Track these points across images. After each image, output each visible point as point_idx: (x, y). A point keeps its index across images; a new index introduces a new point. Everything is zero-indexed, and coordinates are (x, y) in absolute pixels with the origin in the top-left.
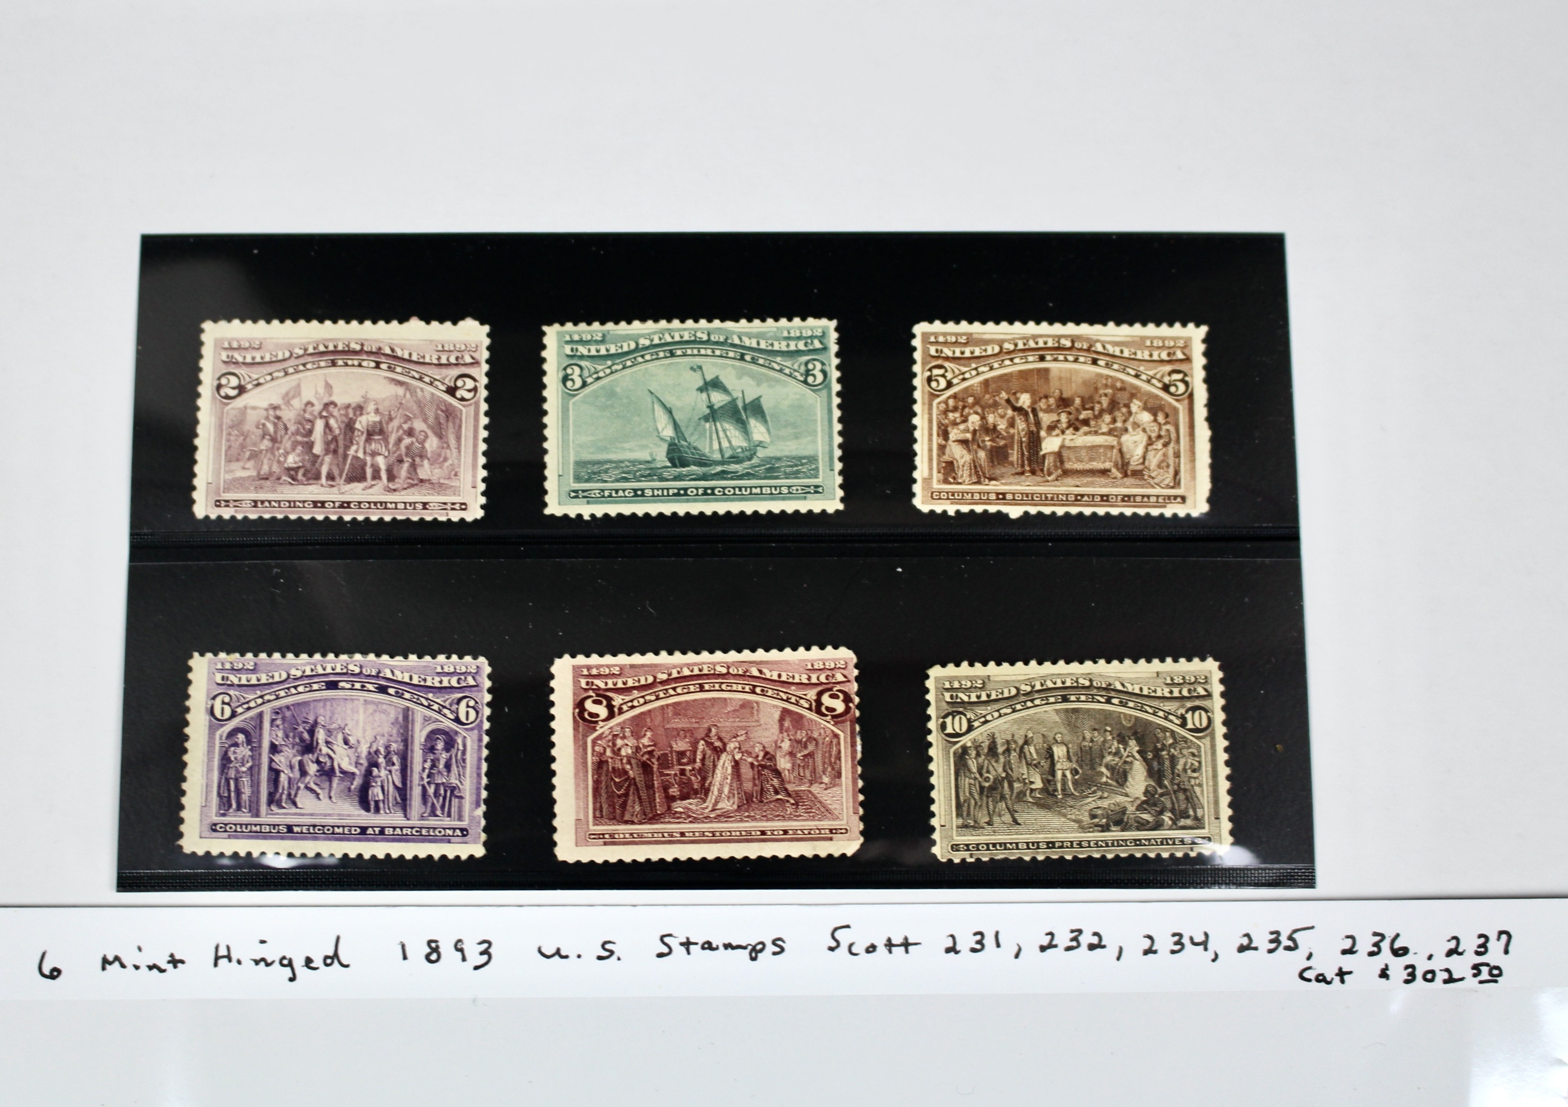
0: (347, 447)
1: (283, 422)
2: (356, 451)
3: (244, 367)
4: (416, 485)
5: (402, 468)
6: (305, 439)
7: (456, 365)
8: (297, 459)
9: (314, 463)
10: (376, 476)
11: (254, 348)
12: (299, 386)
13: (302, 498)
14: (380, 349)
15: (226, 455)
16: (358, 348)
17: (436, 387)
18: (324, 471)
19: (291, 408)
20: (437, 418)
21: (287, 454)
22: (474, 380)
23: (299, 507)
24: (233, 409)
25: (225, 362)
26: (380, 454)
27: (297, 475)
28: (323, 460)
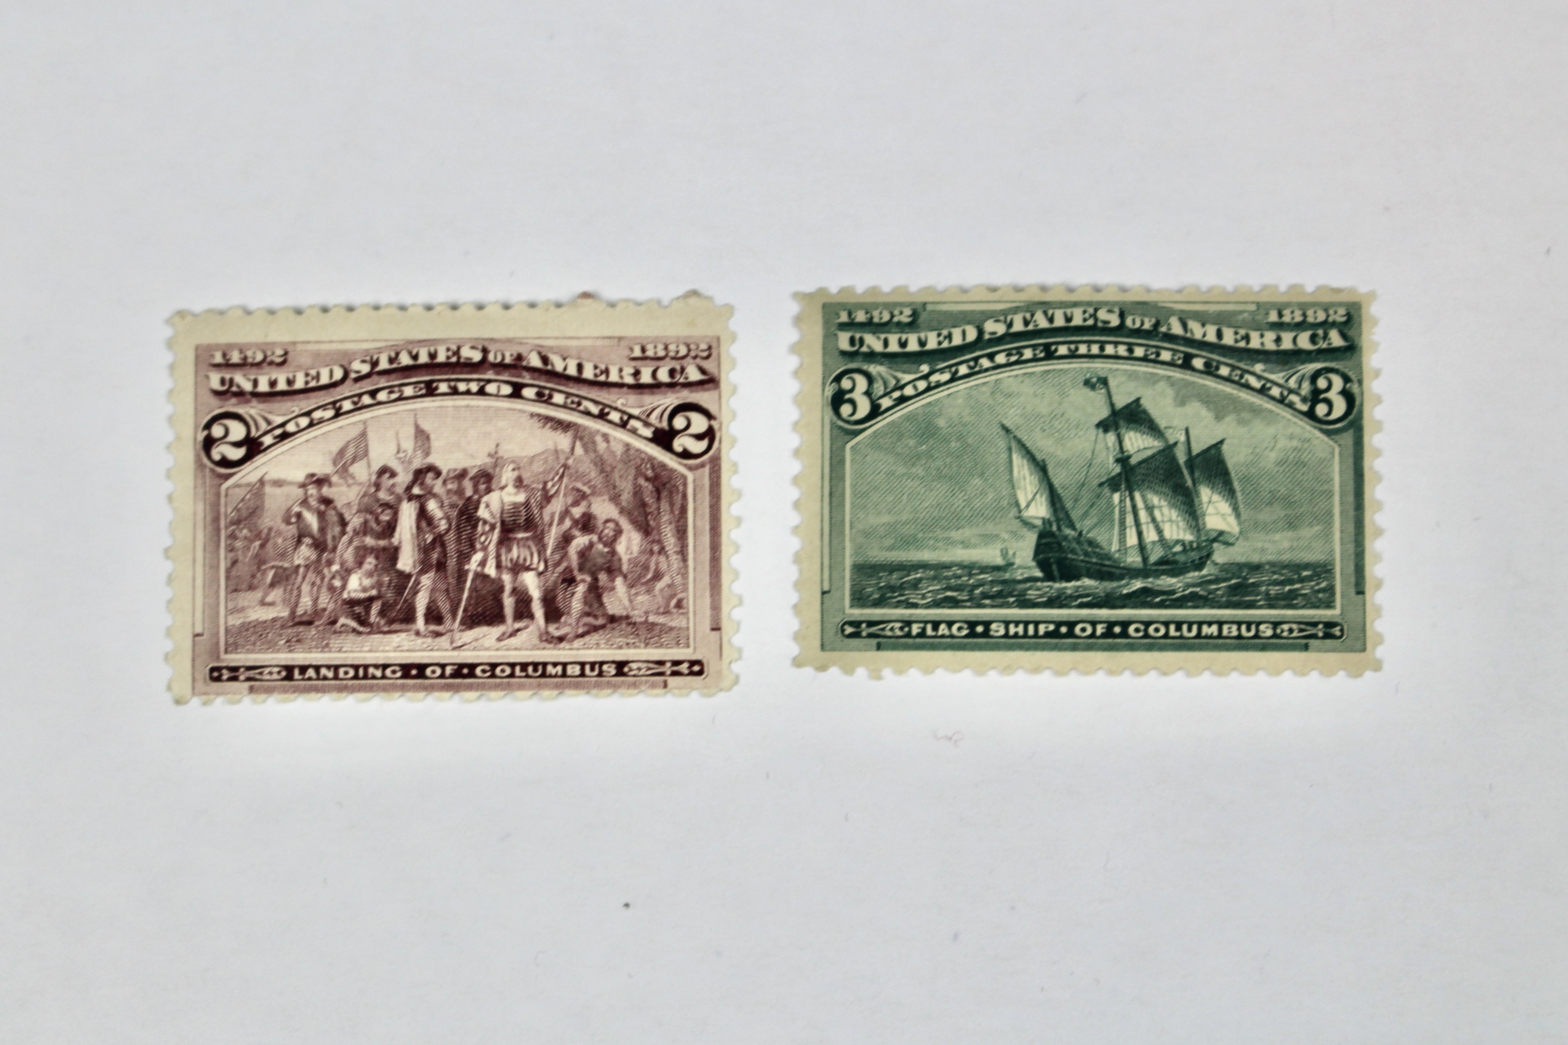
0: (464, 557)
1: (335, 508)
2: (483, 563)
3: (254, 402)
4: (603, 627)
5: (573, 594)
6: (382, 543)
7: (671, 386)
8: (367, 582)
9: (400, 589)
10: (523, 611)
11: (271, 363)
12: (363, 435)
13: (380, 657)
14: (520, 357)
15: (228, 578)
16: (477, 356)
17: (634, 431)
18: (421, 603)
19: (350, 481)
20: (637, 492)
21: (346, 573)
22: (708, 415)
23: (374, 677)
24: (237, 486)
25: (217, 393)
26: (528, 569)
27: (368, 612)
28: (417, 583)
